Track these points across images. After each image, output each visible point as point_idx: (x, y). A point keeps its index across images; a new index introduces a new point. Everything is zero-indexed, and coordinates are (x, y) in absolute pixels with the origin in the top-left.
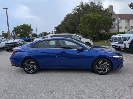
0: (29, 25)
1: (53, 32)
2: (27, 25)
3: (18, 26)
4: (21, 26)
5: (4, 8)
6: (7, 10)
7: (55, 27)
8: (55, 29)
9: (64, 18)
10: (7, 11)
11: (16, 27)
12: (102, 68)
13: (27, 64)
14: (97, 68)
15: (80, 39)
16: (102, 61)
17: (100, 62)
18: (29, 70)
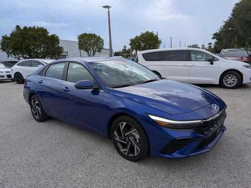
0: (155, 34)
1: (210, 44)
2: (152, 34)
3: (137, 36)
4: (143, 35)
5: (105, 7)
6: (109, 9)
7: (215, 34)
8: (213, 38)
10: (109, 12)
11: (133, 38)
12: (126, 143)
13: (33, 103)
14: (118, 139)
15: (212, 61)
16: (125, 123)
17: (122, 124)
18: (36, 114)
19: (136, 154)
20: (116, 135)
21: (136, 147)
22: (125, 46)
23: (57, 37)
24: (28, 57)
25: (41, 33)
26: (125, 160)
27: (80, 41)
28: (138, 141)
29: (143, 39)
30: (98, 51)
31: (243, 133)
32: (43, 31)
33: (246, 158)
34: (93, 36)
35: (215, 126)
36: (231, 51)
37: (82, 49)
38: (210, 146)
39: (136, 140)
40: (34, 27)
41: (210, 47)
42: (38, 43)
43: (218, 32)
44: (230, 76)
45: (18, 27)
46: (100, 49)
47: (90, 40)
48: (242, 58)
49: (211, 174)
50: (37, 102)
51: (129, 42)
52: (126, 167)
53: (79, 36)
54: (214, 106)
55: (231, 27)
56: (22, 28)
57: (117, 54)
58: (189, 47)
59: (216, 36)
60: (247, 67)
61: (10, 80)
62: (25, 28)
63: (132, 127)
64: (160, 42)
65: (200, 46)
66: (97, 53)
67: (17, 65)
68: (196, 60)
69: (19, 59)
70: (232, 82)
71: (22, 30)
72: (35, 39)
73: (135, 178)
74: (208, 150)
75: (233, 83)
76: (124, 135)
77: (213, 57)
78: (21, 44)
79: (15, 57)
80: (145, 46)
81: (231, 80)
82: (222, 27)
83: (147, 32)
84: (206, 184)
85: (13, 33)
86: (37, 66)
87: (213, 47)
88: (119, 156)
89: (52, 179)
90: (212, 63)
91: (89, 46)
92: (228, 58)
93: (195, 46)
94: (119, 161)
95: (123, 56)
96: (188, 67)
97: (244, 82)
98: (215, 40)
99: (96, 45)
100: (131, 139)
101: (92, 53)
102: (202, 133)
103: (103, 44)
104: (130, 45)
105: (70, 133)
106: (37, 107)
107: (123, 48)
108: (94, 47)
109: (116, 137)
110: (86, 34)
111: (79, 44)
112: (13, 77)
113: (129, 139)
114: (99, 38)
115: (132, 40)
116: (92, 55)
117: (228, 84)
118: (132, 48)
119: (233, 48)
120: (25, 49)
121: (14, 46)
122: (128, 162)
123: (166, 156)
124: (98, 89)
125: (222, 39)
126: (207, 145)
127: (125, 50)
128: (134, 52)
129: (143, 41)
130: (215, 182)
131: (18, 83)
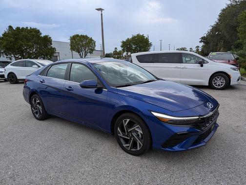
0: (146, 36)
1: (198, 47)
2: (143, 36)
3: (128, 39)
4: (134, 38)
5: (98, 10)
6: (102, 12)
7: (202, 38)
8: (200, 42)
9: (218, 17)
10: (102, 14)
11: (125, 41)
12: (129, 138)
13: (33, 102)
14: (121, 135)
15: (201, 63)
16: (128, 120)
17: (126, 121)
18: (37, 113)
19: (138, 149)
20: (120, 131)
21: (139, 142)
22: (116, 48)
23: (50, 38)
24: (20, 57)
25: (33, 33)
26: (128, 154)
27: (72, 42)
28: (140, 136)
29: (134, 41)
30: (90, 52)
31: (234, 130)
32: (36, 32)
33: (237, 152)
34: (85, 37)
35: (210, 122)
36: (219, 54)
37: (74, 50)
38: (206, 140)
39: (138, 135)
40: (27, 27)
41: (198, 50)
42: (30, 43)
43: (205, 36)
44: (218, 78)
45: (10, 27)
46: (92, 51)
47: (82, 41)
48: (229, 61)
49: (207, 166)
50: (38, 101)
51: (121, 44)
52: (130, 160)
53: (71, 37)
54: (209, 104)
55: (218, 31)
56: (14, 29)
57: (108, 56)
58: (178, 49)
59: (203, 39)
60: (234, 69)
61: (3, 80)
62: (18, 28)
63: (135, 123)
64: (150, 45)
65: (188, 49)
66: (89, 54)
67: (11, 65)
68: (186, 62)
69: (11, 59)
70: (220, 84)
71: (15, 30)
72: (28, 40)
73: (139, 170)
74: (204, 144)
75: (222, 85)
76: (127, 131)
77: (203, 60)
78: (14, 45)
79: (7, 57)
80: (136, 48)
81: (220, 82)
82: (209, 31)
83: (138, 35)
84: (203, 174)
85: (5, 33)
86: (31, 67)
87: (200, 50)
88: (122, 151)
89: (61, 172)
90: (202, 66)
91: (81, 47)
92: (216, 61)
93: (183, 49)
94: (122, 156)
95: (115, 58)
96: (179, 69)
97: (232, 83)
98: (202, 44)
99: (88, 47)
100: (134, 134)
101: (84, 54)
102: (200, 128)
103: (95, 45)
104: (122, 47)
105: (71, 131)
106: (38, 105)
107: (114, 50)
108: (86, 48)
109: (119, 133)
110: (77, 36)
111: (71, 45)
112: (6, 77)
113: (132, 135)
114: (91, 40)
115: (123, 42)
116: (84, 56)
117: (216, 85)
118: (124, 50)
119: (219, 51)
120: (18, 49)
121: (6, 46)
122: (131, 157)
123: (167, 149)
124: (102, 88)
125: (209, 43)
126: (204, 139)
127: (116, 51)
128: (125, 54)
129: (134, 44)
130: (211, 172)
131: (11, 83)
